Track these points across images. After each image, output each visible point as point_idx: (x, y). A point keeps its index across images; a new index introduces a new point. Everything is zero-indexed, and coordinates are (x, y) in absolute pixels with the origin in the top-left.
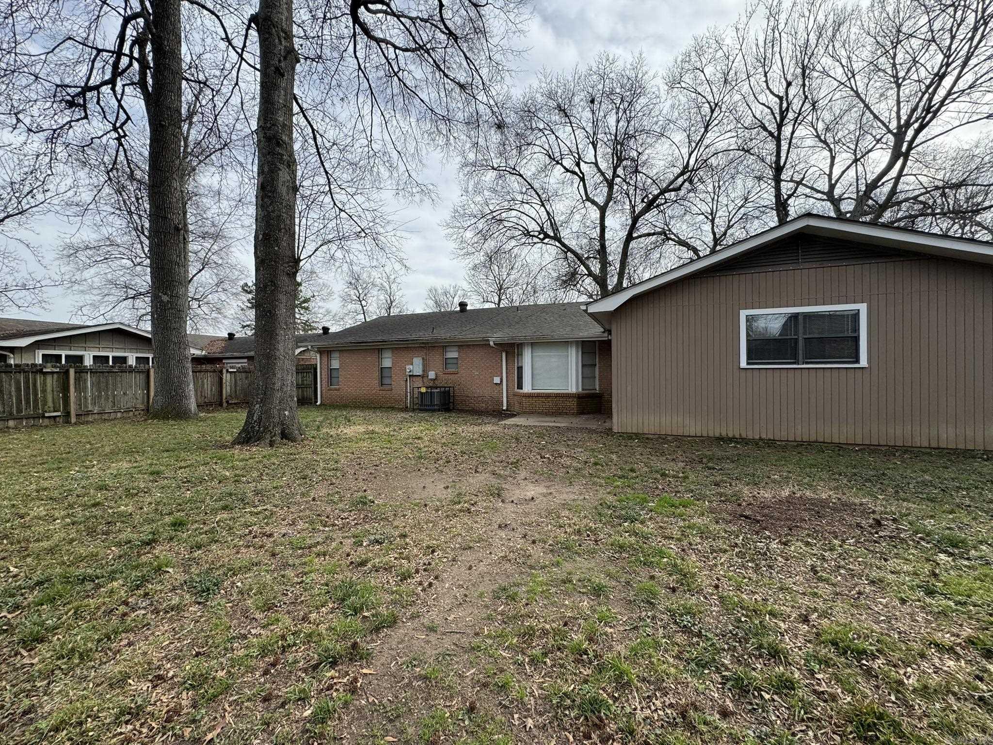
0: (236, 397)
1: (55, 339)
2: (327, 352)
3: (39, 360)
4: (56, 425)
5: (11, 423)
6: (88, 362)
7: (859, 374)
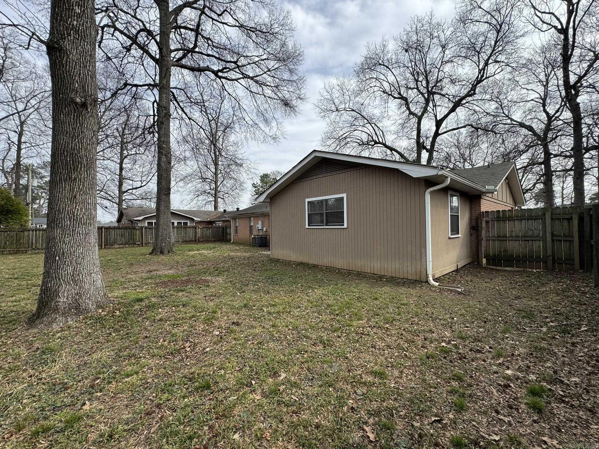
0: (203, 238)
1: (151, 216)
2: (235, 219)
3: (146, 225)
4: (139, 246)
5: (127, 246)
6: (176, 224)
7: (344, 230)
